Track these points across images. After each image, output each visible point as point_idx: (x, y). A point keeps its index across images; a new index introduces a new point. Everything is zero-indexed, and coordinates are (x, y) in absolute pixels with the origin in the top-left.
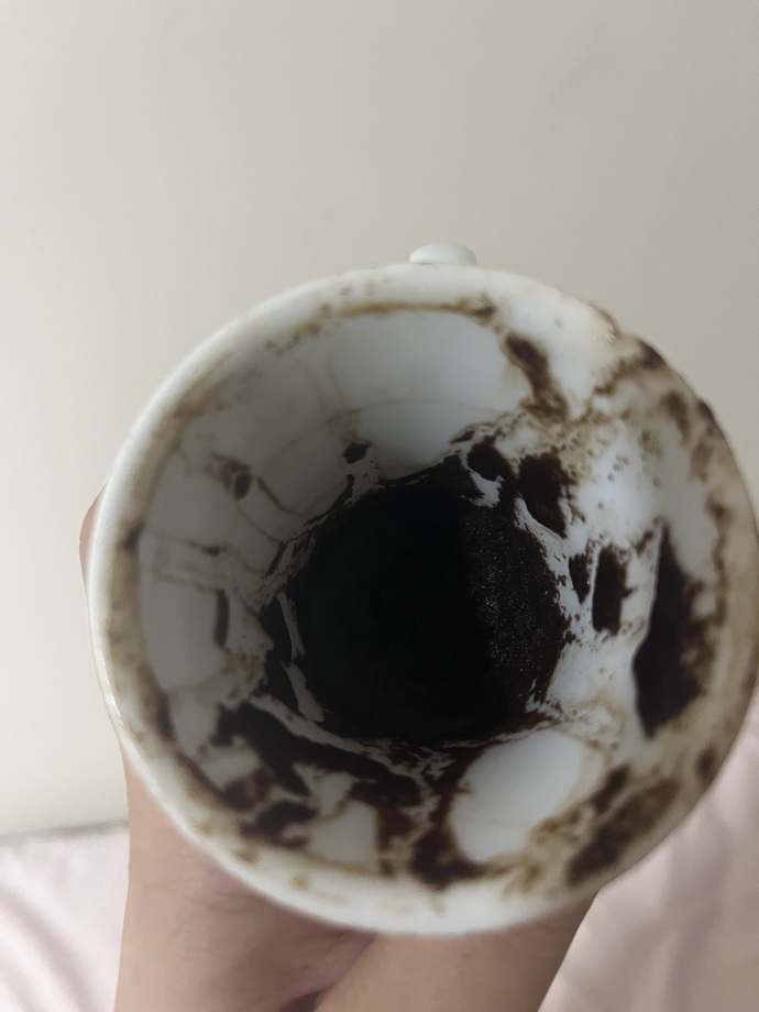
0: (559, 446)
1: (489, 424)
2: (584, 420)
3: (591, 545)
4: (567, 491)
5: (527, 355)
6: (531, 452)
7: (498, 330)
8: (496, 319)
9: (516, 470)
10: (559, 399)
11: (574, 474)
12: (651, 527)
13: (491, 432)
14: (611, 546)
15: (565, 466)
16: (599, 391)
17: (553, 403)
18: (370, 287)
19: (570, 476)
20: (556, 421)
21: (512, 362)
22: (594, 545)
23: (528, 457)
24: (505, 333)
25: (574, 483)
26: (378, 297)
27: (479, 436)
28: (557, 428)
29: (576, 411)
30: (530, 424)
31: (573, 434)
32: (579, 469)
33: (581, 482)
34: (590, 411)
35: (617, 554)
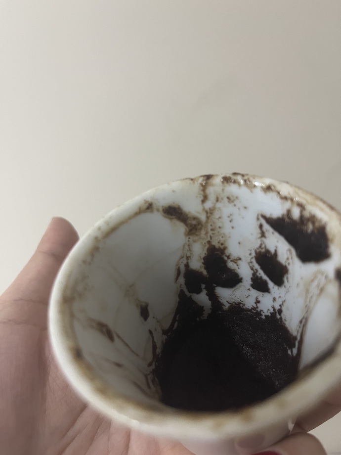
0: (209, 239)
1: (182, 257)
2: (208, 218)
3: (251, 265)
4: (226, 256)
5: (173, 212)
6: (203, 256)
7: (158, 210)
8: (155, 206)
9: (205, 272)
10: (195, 218)
11: (222, 244)
12: (259, 223)
13: (185, 261)
14: (256, 251)
15: (217, 245)
16: (203, 201)
17: (194, 222)
18: (107, 223)
19: (222, 247)
20: (201, 229)
21: (171, 219)
22: (251, 262)
23: (204, 259)
24: (161, 209)
25: (225, 248)
26: (112, 225)
27: (183, 269)
28: (203, 232)
29: (203, 218)
30: (194, 241)
31: (210, 228)
32: (222, 240)
33: (227, 244)
34: (207, 212)
35: (260, 250)
